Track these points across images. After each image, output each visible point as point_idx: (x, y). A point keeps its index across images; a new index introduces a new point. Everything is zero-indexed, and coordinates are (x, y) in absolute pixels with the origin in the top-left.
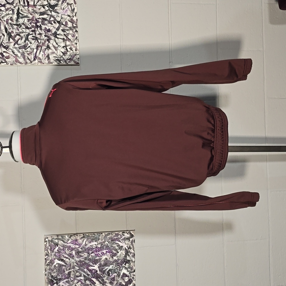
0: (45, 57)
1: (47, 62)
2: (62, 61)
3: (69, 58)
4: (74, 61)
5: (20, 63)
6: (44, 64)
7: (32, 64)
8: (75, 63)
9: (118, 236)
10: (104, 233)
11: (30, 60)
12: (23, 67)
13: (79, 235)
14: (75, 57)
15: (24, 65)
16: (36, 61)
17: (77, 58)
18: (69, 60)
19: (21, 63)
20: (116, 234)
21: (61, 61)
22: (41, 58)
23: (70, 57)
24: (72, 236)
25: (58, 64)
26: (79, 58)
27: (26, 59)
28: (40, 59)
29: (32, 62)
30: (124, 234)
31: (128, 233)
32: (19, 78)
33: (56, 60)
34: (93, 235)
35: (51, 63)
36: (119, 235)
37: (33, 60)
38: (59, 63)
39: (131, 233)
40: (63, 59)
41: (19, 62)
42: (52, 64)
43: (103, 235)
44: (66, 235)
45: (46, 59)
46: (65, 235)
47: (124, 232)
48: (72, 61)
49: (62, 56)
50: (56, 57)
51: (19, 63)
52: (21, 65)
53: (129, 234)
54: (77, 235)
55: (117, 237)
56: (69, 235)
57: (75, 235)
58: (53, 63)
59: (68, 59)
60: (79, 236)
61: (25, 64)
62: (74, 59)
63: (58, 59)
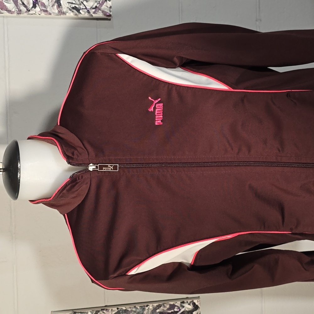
0: (53, 2)
1: (57, 11)
2: (83, 11)
3: (94, 7)
4: (103, 12)
5: (9, 11)
6: (51, 14)
7: (30, 14)
8: (104, 15)
9: (174, 308)
10: (151, 305)
11: (25, 6)
12: (14, 19)
13: (111, 309)
14: (105, 4)
15: (15, 14)
16: (38, 9)
17: (109, 6)
19: (10, 11)
20: (170, 305)
21: (81, 11)
22: (46, 4)
23: (96, 4)
24: (99, 311)
25: (75, 17)
26: (111, 7)
27: (19, 4)
28: (43, 5)
29: (29, 11)
32: (6, 39)
33: (73, 8)
34: (134, 309)
35: (64, 13)
36: (176, 307)
37: (33, 7)
38: (77, 13)
39: (195, 303)
40: (84, 7)
41: (7, 9)
42: (65, 16)
43: (150, 308)
44: (89, 311)
45: (55, 7)
46: (87, 311)
47: (183, 302)
48: (100, 11)
49: (82, 3)
50: (72, 3)
51: (6, 10)
52: (10, 15)
53: (191, 304)
54: (107, 310)
55: (172, 311)
56: (93, 309)
57: (104, 310)
58: (67, 14)
59: (92, 8)
60: (110, 311)
61: (18, 14)
62: (104, 7)
63: (75, 6)
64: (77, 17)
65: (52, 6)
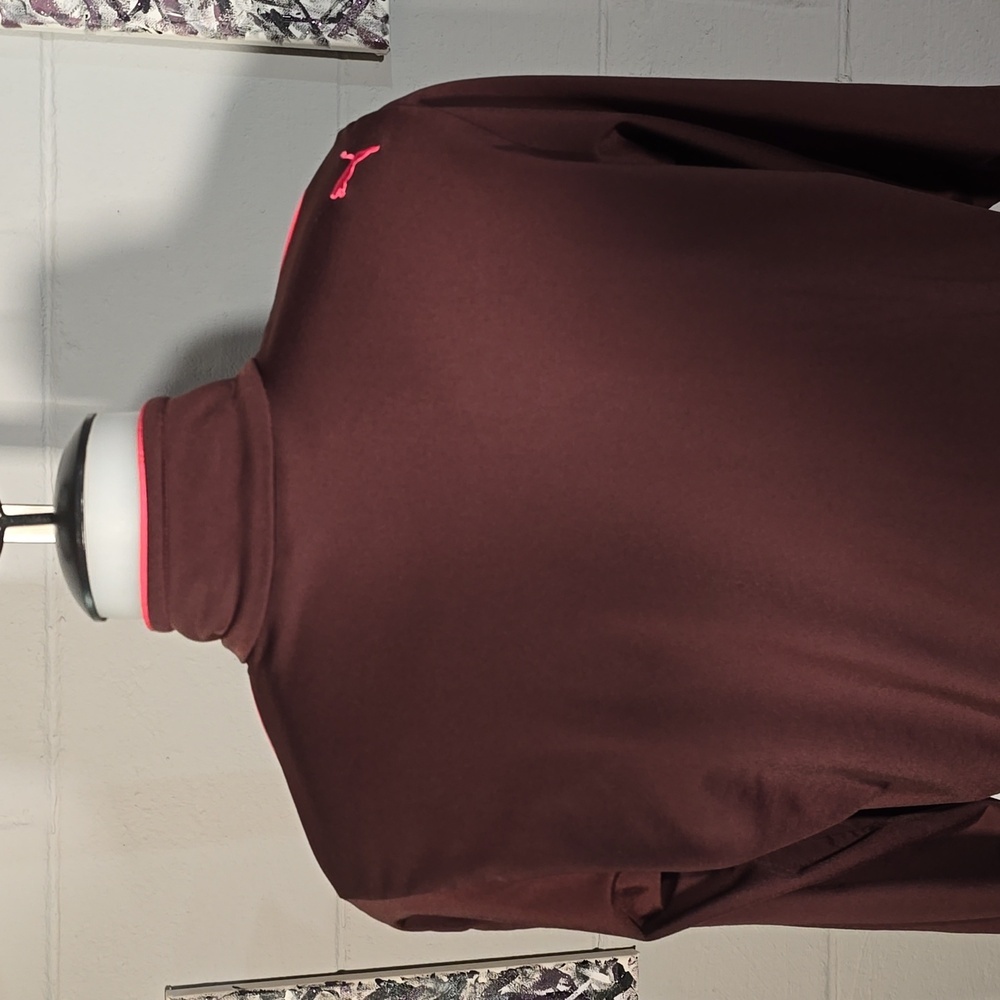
1: (214, 25)
2: (298, 28)
3: (334, 14)
4: (361, 32)
5: (62, 18)
6: (195, 33)
7: (128, 30)
8: (366, 43)
9: (557, 983)
10: (483, 971)
11: (117, 5)
12: (76, 45)
13: (356, 982)
14: (368, 7)
15: (81, 29)
16: (154, 14)
17: (380, 15)
18: (332, 20)
19: (66, 17)
20: (545, 972)
21: (291, 28)
23: (339, 7)
24: (318, 989)
25: (273, 44)
26: (386, 18)
29: (127, 19)
30: (586, 972)
31: (606, 967)
32: (48, 107)
33: (266, 16)
34: (430, 985)
35: (238, 32)
36: (562, 981)
37: (137, 8)
38: (280, 33)
39: (621, 967)
40: (302, 16)
41: (56, 9)
42: (238, 41)
43: (480, 980)
44: (287, 988)
45: (211, 10)
46: (280, 989)
47: (585, 964)
48: (351, 30)
51: (53, 15)
52: (64, 29)
53: (610, 971)
54: (344, 984)
55: (551, 990)
56: (300, 982)
57: (334, 984)
58: (247, 34)
59: (327, 19)
60: (354, 988)
61: (90, 27)
62: (363, 18)
63: (273, 10)
64: (278, 45)
65: (201, 8)
